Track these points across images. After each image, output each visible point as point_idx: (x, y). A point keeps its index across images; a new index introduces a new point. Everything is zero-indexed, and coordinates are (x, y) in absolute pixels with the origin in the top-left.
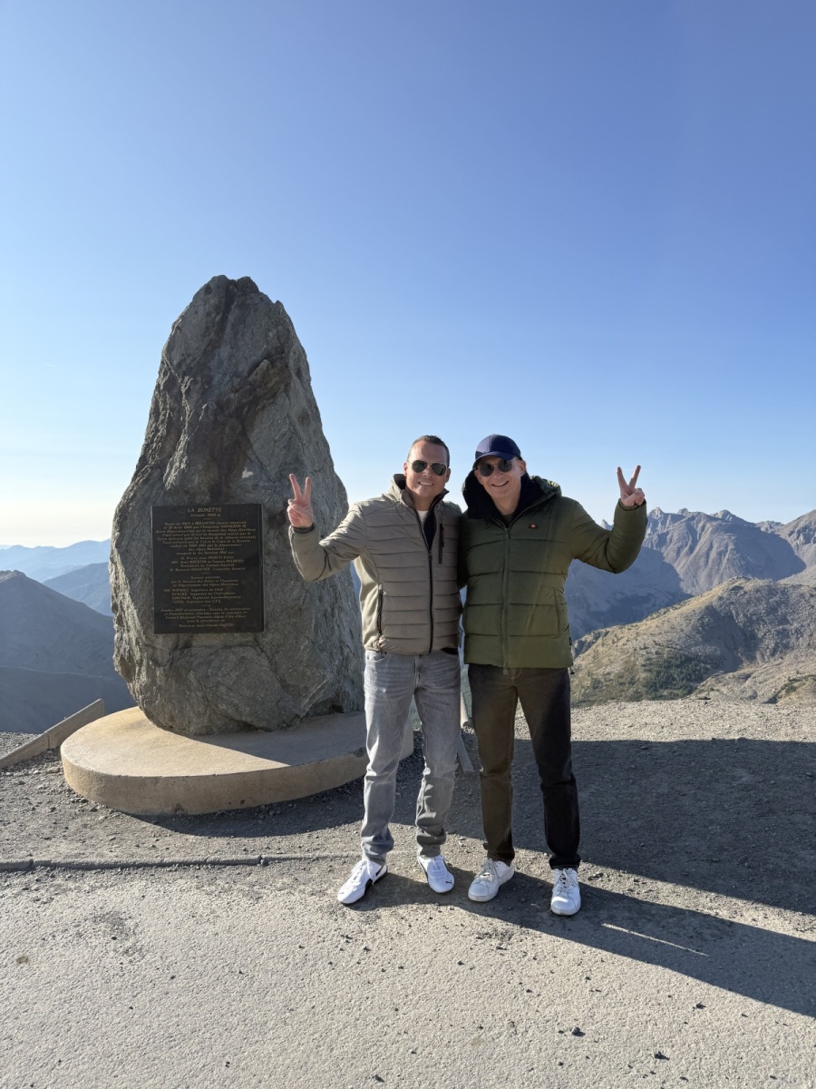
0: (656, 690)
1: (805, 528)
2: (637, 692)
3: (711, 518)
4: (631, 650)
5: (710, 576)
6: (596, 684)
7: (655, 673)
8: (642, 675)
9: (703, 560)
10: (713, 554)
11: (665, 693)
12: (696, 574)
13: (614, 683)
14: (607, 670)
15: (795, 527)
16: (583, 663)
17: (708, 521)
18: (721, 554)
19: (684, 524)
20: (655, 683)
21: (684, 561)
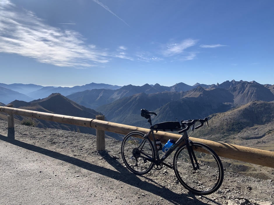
0: (229, 132)
2: (223, 132)
4: (222, 120)
5: (248, 99)
6: (212, 129)
7: (229, 127)
8: (226, 127)
9: (246, 95)
11: (231, 132)
13: (217, 129)
14: (215, 125)
17: (249, 84)
19: (241, 84)
20: (229, 129)
21: (241, 95)
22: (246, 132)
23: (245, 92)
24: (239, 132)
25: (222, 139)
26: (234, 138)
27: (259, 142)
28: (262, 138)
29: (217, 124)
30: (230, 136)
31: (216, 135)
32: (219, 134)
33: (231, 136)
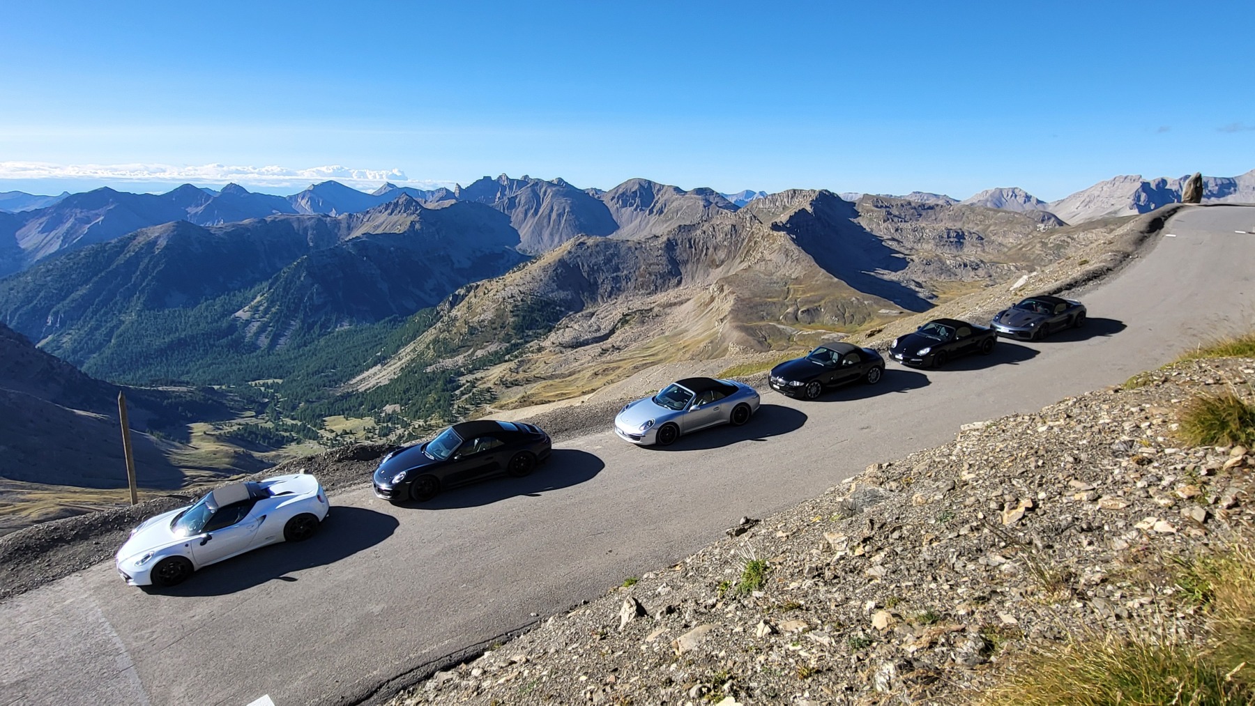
0: (523, 332)
1: (623, 194)
2: (507, 334)
3: (550, 184)
4: (501, 300)
5: (552, 235)
6: (472, 330)
7: (521, 318)
8: (512, 319)
9: (546, 220)
10: (554, 216)
11: (531, 333)
12: (541, 233)
13: (489, 329)
14: (481, 318)
15: (616, 193)
16: (459, 314)
17: (549, 186)
18: (560, 215)
19: (529, 189)
20: (522, 326)
21: (531, 222)
22: (567, 327)
23: (541, 211)
24: (550, 331)
25: (507, 358)
26: (540, 349)
27: (605, 351)
28: (610, 340)
29: (486, 314)
30: (528, 345)
31: (488, 348)
32: (497, 344)
33: (532, 344)
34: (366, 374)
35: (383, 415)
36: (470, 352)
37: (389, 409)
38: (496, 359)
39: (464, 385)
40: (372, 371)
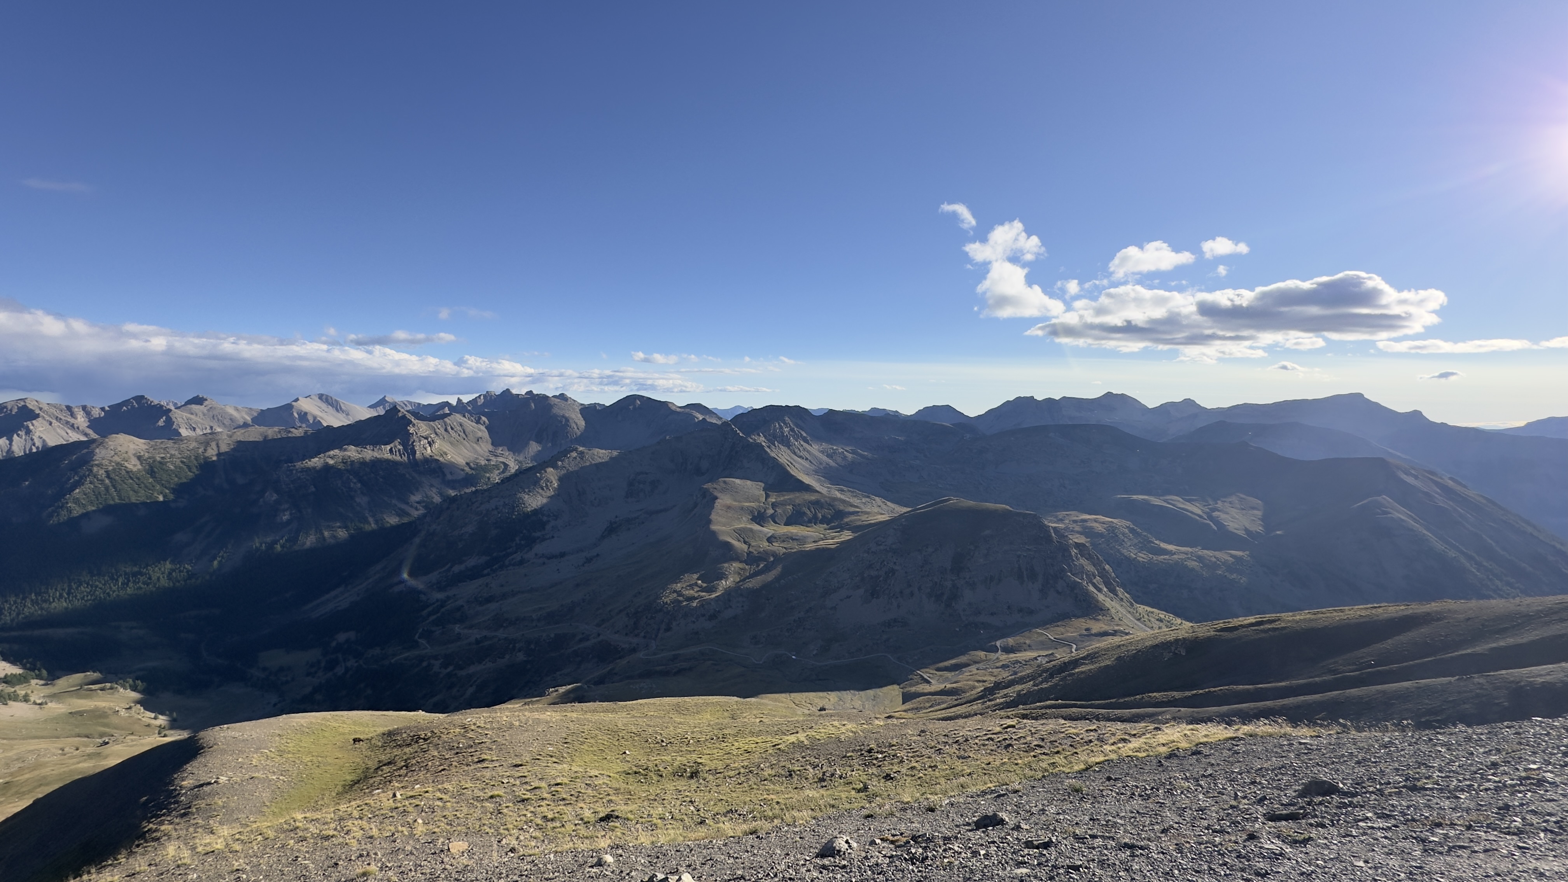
25: (486, 572)
26: (521, 562)
27: (589, 560)
30: (510, 558)
31: (467, 563)
32: (477, 558)
33: (515, 555)
34: (327, 596)
35: (334, 644)
36: (447, 567)
37: (342, 637)
38: (474, 574)
39: (434, 604)
40: (333, 593)
